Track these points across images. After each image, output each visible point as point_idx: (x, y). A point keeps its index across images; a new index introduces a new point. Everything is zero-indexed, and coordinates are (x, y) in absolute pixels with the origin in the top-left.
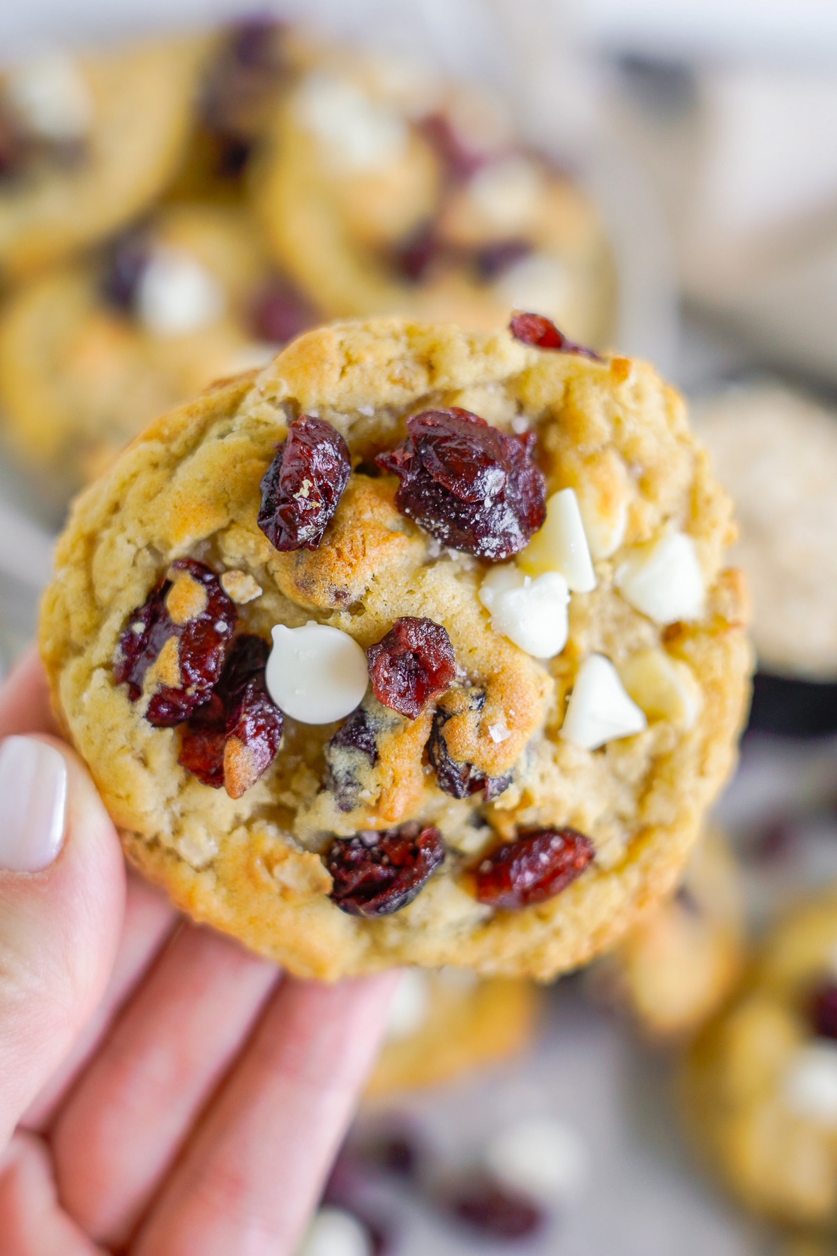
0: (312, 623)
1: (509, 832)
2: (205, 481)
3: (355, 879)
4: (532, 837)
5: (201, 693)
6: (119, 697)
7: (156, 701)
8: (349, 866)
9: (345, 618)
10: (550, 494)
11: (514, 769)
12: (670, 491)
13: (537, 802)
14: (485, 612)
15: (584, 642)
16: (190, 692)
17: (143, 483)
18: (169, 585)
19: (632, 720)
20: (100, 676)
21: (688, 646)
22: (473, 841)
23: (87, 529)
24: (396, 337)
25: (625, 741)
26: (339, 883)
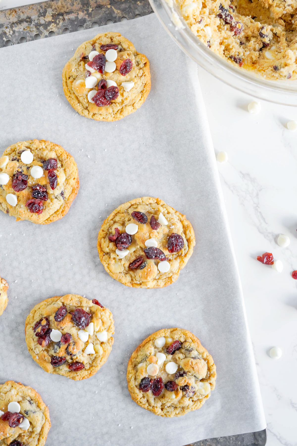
0: (57, 330)
1: (75, 361)
2: (50, 309)
3: (54, 361)
4: (77, 362)
5: (42, 334)
6: (33, 331)
7: (37, 333)
8: (54, 359)
9: (61, 330)
10: (90, 323)
11: (76, 354)
12: (106, 326)
13: (78, 359)
14: (78, 334)
15: (90, 341)
16: (41, 333)
17: (43, 307)
18: (43, 320)
19: (94, 352)
20: (31, 328)
21: (103, 345)
22: (70, 361)
23: (35, 310)
24: (78, 298)
25: (92, 354)
26: (52, 361)
